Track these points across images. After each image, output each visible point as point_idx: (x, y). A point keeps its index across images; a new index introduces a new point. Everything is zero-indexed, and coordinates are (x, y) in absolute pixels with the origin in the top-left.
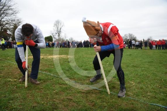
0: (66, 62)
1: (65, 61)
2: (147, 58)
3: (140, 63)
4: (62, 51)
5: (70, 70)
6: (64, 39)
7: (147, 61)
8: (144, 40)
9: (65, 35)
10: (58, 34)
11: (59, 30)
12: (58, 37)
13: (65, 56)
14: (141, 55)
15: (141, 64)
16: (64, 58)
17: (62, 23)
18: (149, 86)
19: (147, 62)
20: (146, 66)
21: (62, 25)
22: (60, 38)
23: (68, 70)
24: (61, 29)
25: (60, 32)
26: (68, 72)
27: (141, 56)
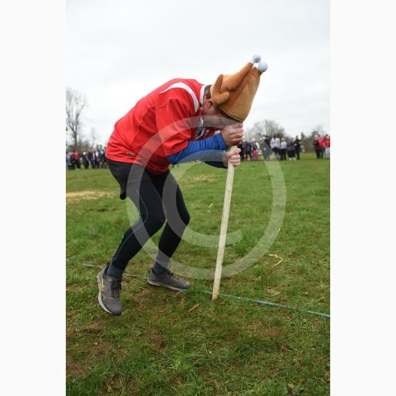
0: (91, 210)
1: (89, 209)
2: (313, 182)
3: (296, 198)
4: (83, 180)
5: (100, 235)
6: (91, 143)
7: (313, 191)
8: (303, 135)
9: (93, 133)
10: (73, 129)
11: (74, 118)
12: (73, 139)
13: (92, 193)
14: (297, 176)
15: (297, 201)
16: (90, 198)
17: (82, 98)
18: (321, 262)
19: (313, 194)
20: (311, 205)
21: (81, 104)
22: (78, 141)
23: (95, 237)
24: (78, 115)
25: (77, 123)
26: (93, 242)
27: (296, 178)
